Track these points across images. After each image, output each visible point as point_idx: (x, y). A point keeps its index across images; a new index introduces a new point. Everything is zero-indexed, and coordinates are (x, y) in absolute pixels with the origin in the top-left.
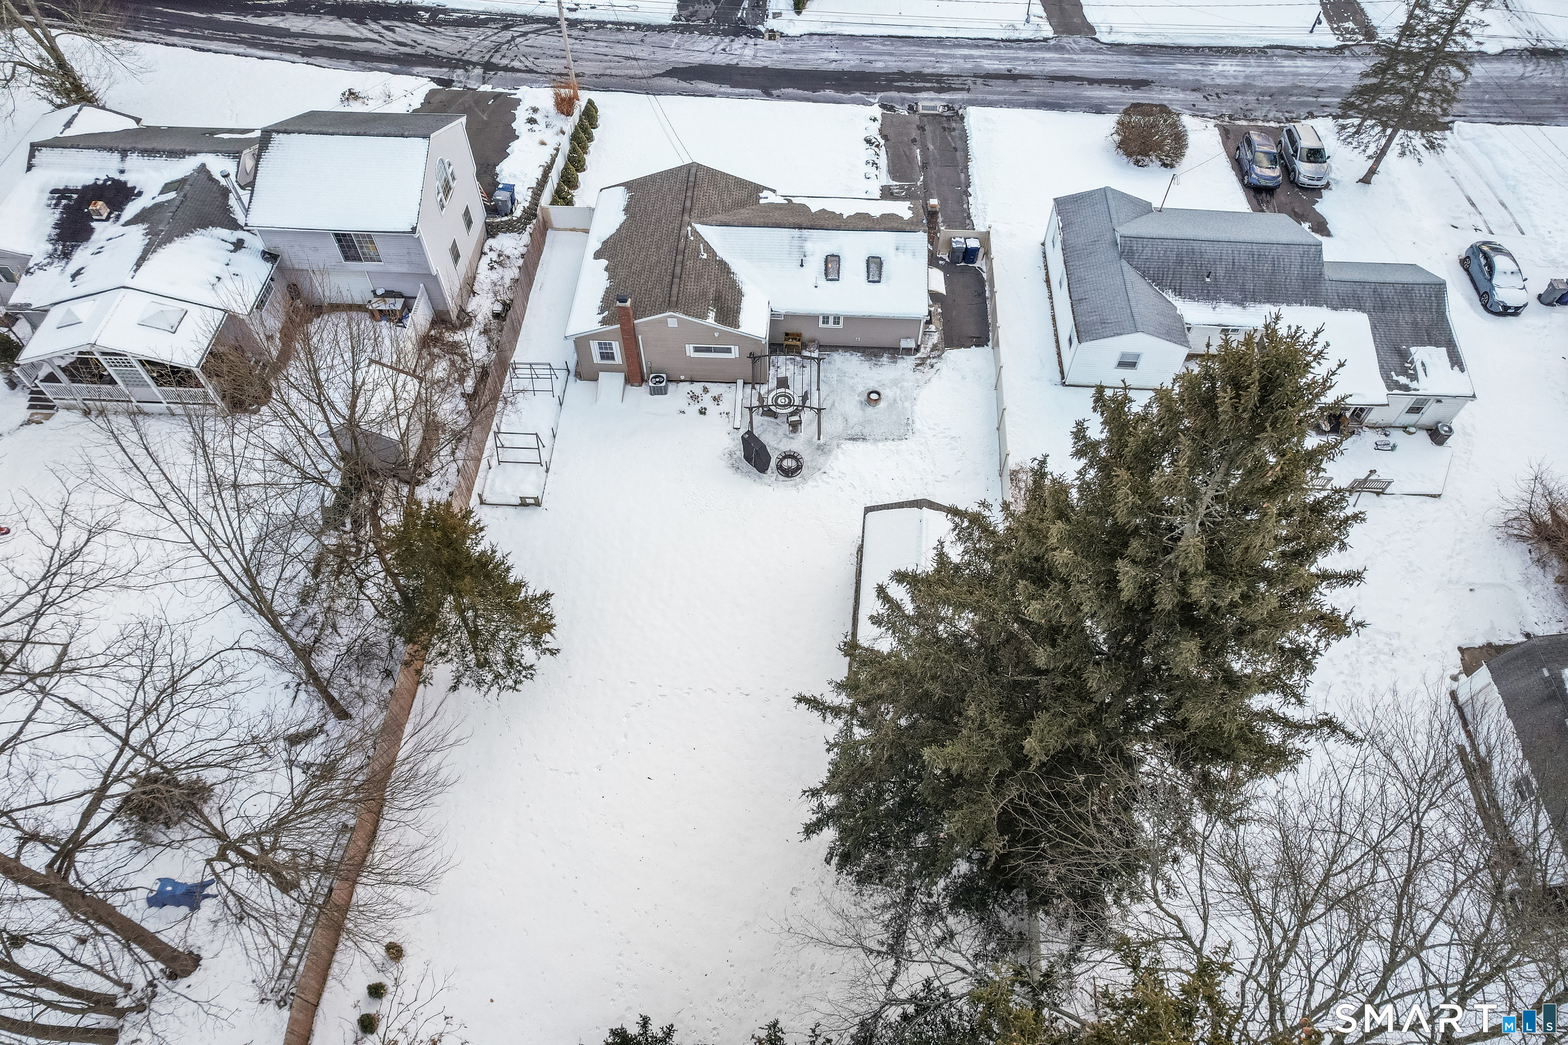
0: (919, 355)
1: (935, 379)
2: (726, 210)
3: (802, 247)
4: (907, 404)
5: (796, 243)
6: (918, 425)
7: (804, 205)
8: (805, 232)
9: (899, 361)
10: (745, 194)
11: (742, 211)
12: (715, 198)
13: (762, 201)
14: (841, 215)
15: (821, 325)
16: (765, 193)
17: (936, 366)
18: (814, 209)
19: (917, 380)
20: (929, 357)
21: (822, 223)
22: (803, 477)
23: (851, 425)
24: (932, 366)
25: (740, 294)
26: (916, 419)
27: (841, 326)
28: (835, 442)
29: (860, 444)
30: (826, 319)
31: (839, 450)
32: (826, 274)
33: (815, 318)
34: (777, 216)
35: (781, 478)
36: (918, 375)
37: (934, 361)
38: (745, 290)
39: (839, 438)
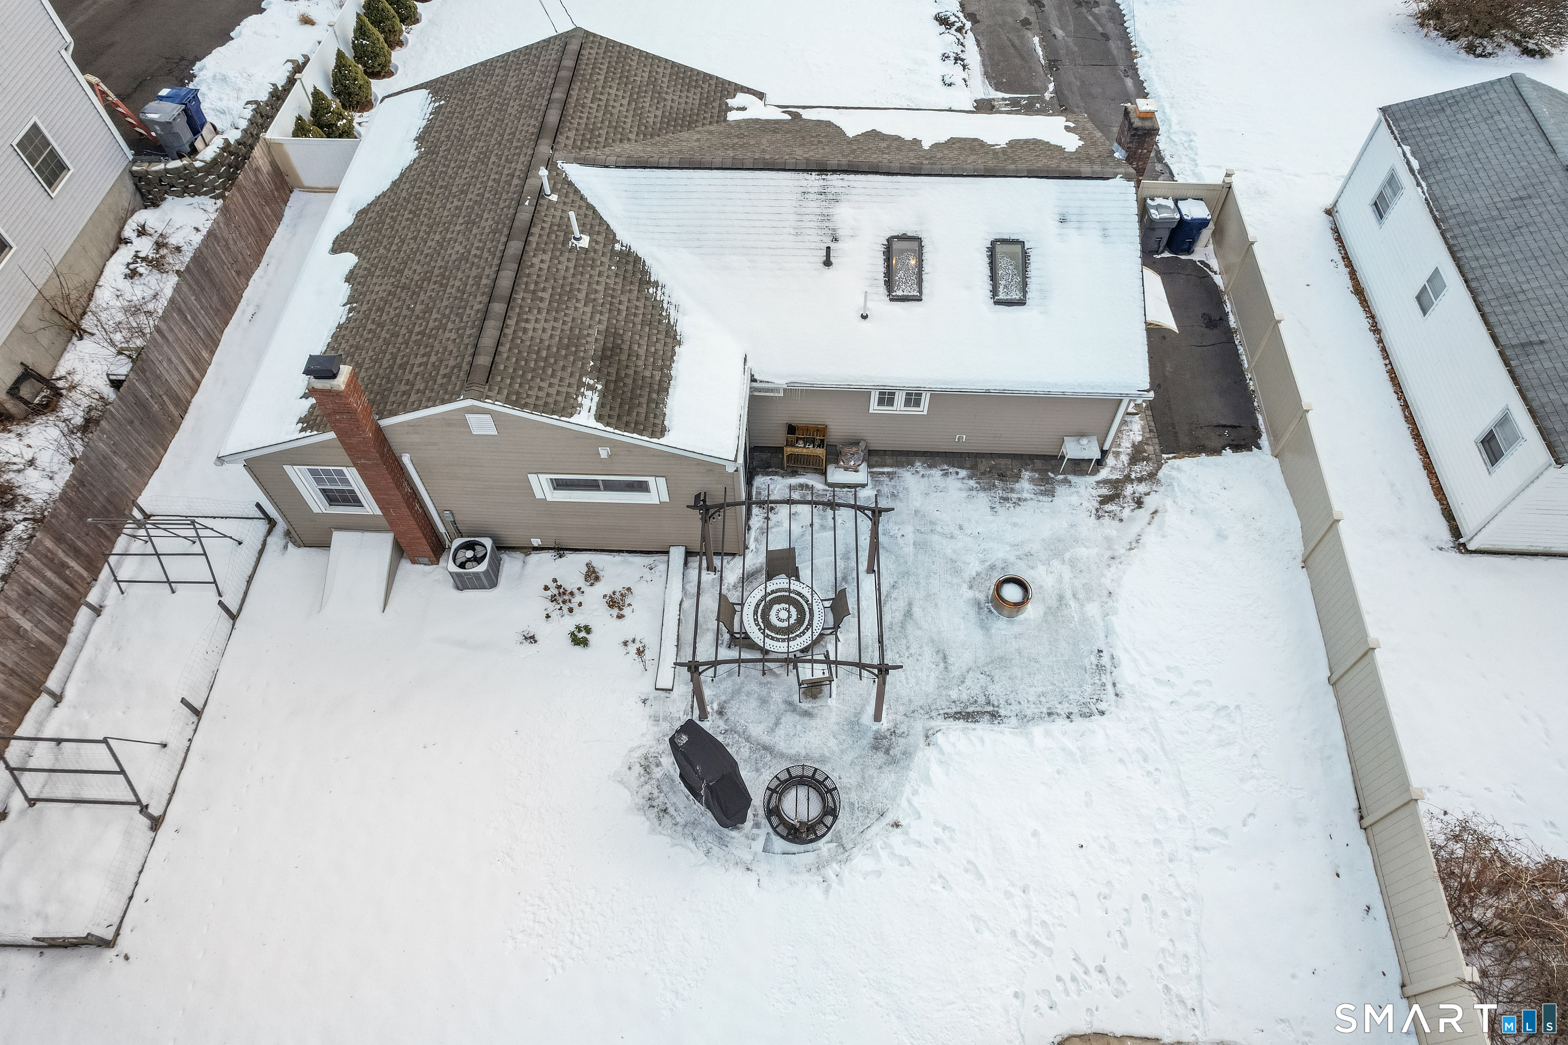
0: (1104, 474)
1: (1151, 538)
2: (647, 133)
3: (827, 218)
4: (1093, 609)
5: (813, 206)
6: (1127, 674)
7: (829, 124)
8: (835, 180)
9: (1061, 490)
10: (694, 97)
11: (685, 135)
12: (621, 106)
13: (732, 116)
14: (916, 142)
15: (874, 407)
16: (741, 99)
17: (1150, 502)
18: (851, 133)
19: (1109, 541)
20: (1128, 479)
21: (874, 158)
22: (838, 839)
23: (955, 671)
24: (1139, 503)
25: (672, 338)
26: (1120, 654)
27: (924, 408)
28: (919, 726)
29: (982, 728)
30: (887, 397)
31: (931, 753)
32: (889, 284)
33: (862, 395)
34: (767, 147)
35: (779, 844)
36: (1109, 527)
37: (1142, 488)
38: (684, 325)
39: (928, 712)
